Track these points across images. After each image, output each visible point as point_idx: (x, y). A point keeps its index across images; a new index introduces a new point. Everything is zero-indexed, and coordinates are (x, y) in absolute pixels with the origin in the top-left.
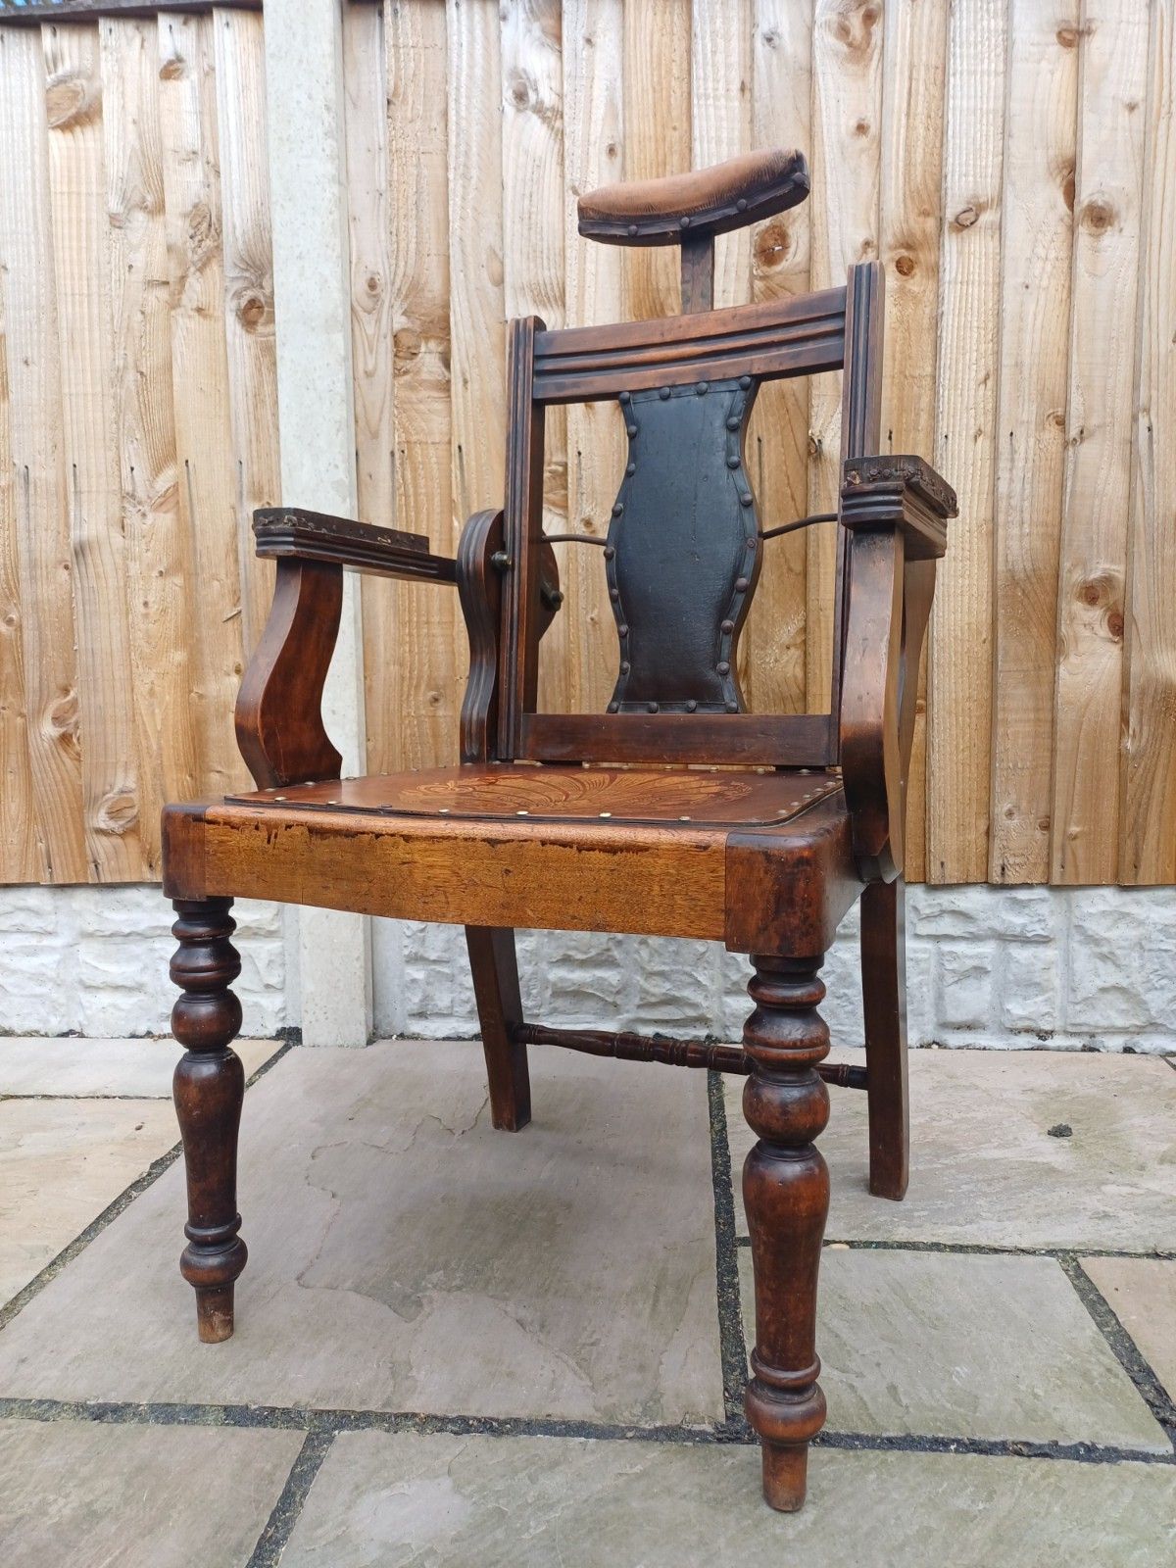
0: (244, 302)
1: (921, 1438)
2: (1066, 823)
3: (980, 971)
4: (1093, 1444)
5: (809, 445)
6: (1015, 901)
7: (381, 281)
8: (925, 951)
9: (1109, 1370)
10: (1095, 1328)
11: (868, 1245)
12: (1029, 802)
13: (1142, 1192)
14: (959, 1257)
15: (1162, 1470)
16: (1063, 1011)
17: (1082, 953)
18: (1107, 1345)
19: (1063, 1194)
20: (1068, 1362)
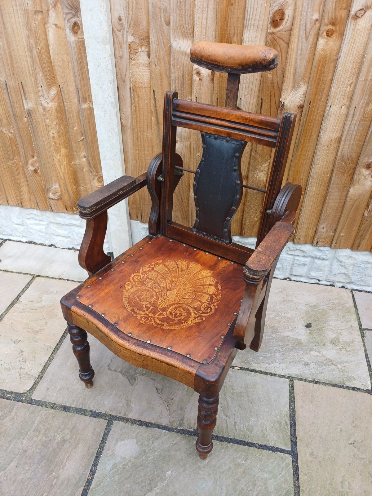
0: (71, 24)
1: (237, 440)
2: (340, 233)
3: (305, 265)
4: (274, 447)
5: (279, 104)
6: (319, 250)
7: (123, 19)
8: (290, 258)
9: (286, 423)
10: (288, 407)
11: (244, 369)
12: (330, 225)
13: (320, 355)
14: (265, 376)
15: (286, 457)
16: (327, 276)
17: (336, 265)
18: (289, 414)
19: (299, 354)
20: (278, 419)
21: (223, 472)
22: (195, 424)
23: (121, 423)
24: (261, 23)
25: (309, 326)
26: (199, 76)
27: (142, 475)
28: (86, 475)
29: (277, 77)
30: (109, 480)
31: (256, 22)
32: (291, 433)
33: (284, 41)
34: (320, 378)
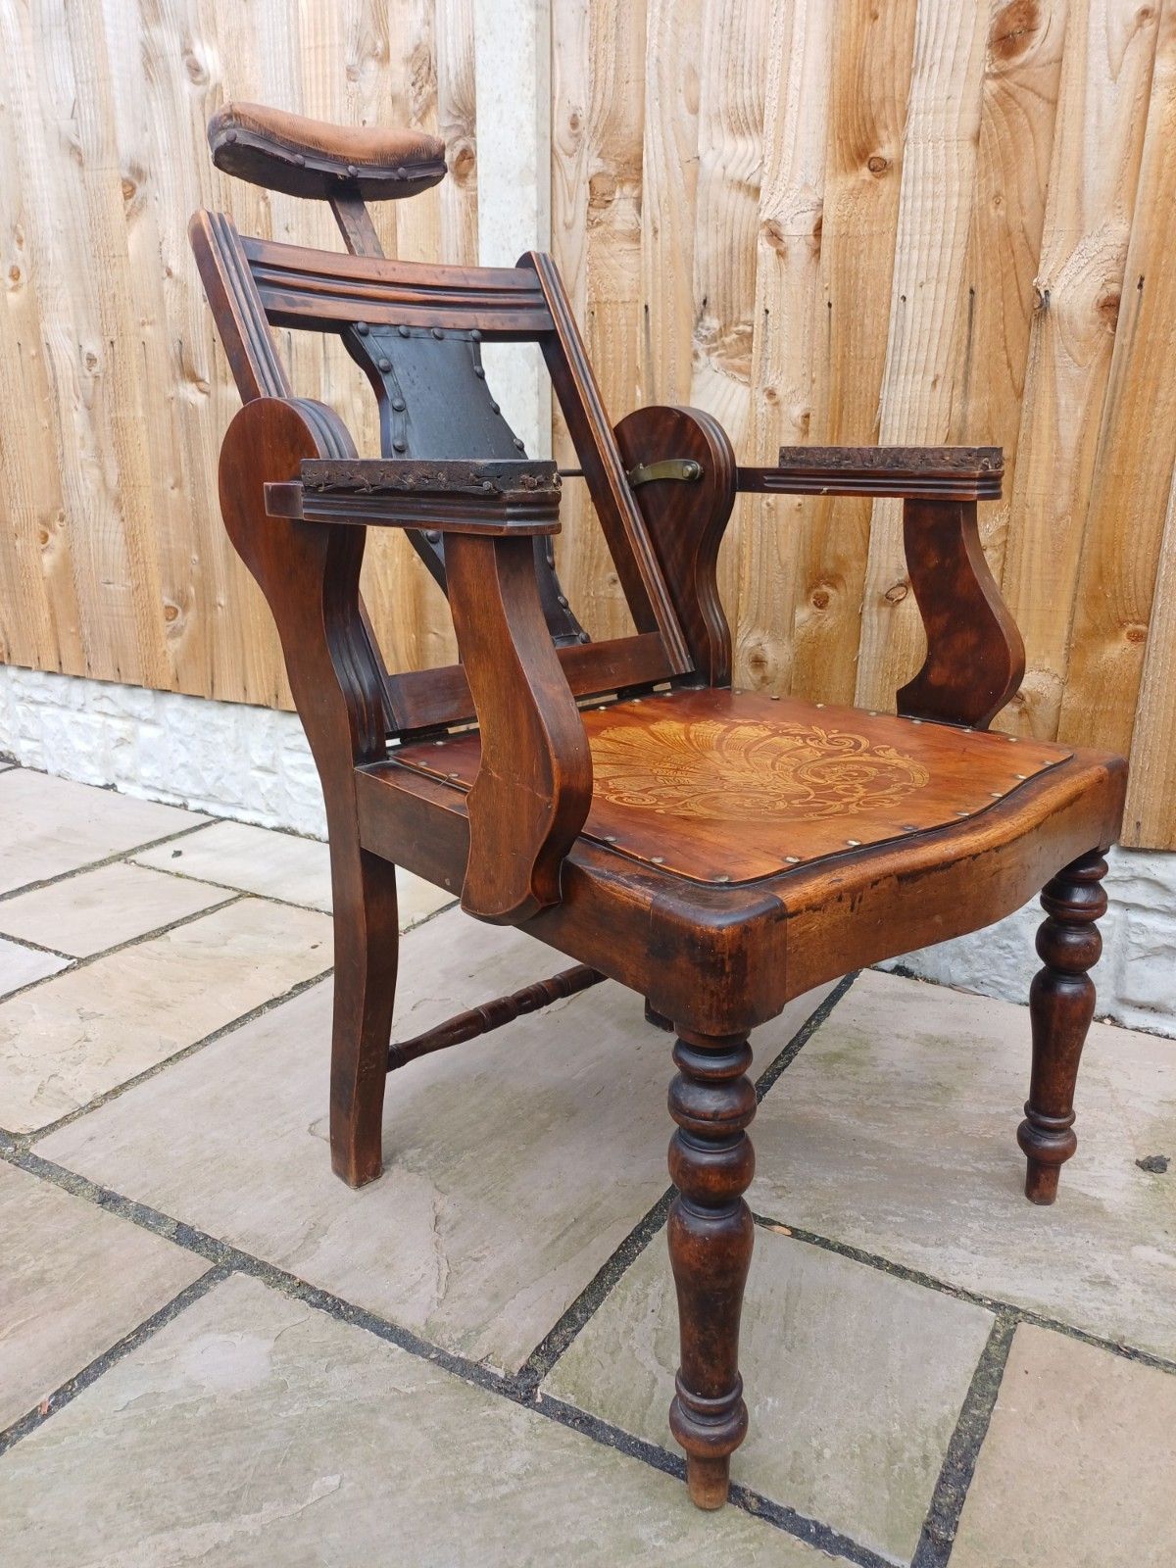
0: (456, 153)
1: (671, 1455)
3: (1173, 951)
4: (829, 1528)
5: (1033, 298)
7: (583, 120)
8: (1110, 917)
9: (925, 1458)
10: (958, 1407)
11: (810, 1238)
14: (892, 1280)
18: (951, 1430)
19: (1079, 1241)
20: (889, 1433)
21: (551, 1551)
22: (520, 1353)
23: (256, 1282)
24: (965, 53)
25: (1154, 1165)
26: (776, 245)
27: (227, 1454)
28: (36, 1398)
29: (1023, 214)
30: (100, 1434)
31: (950, 54)
32: (934, 1501)
33: (1039, 95)
34: (1153, 1343)
